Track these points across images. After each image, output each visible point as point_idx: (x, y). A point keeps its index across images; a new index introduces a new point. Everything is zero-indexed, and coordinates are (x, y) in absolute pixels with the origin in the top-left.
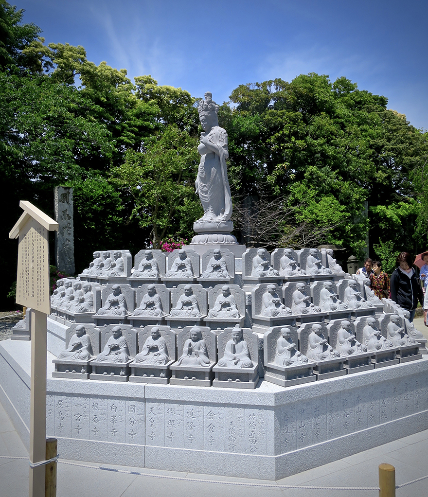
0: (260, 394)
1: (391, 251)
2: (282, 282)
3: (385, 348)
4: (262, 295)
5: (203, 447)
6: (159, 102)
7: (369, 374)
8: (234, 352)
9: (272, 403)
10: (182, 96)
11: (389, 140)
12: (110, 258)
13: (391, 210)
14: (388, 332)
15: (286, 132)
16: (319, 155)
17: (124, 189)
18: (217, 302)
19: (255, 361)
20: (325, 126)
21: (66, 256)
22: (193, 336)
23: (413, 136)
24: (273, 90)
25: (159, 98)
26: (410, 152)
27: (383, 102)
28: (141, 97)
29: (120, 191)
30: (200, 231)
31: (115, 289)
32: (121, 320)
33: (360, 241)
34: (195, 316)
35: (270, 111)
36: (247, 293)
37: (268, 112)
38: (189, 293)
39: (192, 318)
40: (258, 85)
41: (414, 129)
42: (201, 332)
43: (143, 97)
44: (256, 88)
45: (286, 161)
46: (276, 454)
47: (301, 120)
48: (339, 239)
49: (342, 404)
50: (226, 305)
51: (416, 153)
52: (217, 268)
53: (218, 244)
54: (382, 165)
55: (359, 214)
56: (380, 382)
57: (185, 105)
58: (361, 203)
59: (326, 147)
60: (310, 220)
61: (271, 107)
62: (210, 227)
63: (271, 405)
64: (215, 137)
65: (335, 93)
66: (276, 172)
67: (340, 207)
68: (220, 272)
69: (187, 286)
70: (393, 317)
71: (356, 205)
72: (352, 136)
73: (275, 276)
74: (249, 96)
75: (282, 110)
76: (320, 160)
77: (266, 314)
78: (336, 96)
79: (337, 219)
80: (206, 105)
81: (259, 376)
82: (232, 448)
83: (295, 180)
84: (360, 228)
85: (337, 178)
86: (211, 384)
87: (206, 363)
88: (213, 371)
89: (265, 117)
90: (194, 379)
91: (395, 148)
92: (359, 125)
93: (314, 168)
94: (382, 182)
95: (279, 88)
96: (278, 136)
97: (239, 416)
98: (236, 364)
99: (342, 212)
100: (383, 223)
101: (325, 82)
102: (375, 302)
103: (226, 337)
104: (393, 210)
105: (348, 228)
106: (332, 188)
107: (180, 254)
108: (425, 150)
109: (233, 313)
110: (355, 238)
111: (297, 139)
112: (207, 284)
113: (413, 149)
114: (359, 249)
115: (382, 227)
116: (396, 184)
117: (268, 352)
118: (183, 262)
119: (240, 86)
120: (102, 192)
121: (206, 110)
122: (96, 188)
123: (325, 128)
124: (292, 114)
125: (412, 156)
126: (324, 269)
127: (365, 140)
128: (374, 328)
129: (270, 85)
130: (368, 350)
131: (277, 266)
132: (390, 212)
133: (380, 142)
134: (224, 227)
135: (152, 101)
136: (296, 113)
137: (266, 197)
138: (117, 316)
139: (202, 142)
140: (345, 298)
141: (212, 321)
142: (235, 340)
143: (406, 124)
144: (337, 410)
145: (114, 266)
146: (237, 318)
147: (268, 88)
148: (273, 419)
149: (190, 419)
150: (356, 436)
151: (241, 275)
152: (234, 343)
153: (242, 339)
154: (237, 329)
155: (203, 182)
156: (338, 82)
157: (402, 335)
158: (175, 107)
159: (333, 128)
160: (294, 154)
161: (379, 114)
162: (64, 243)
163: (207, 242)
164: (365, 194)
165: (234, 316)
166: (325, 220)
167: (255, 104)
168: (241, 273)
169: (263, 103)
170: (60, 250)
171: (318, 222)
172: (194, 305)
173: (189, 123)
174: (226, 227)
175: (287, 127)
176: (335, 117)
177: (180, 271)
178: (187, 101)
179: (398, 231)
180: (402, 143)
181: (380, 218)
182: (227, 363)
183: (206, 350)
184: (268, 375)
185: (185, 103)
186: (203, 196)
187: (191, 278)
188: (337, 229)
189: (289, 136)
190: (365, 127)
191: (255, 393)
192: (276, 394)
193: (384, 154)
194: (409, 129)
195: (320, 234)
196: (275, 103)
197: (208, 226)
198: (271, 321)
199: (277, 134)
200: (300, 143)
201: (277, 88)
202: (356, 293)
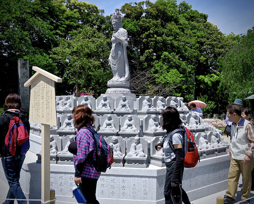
0: (149, 171)
1: (206, 101)
2: (158, 114)
3: (210, 148)
4: (148, 120)
5: (119, 197)
6: (79, 11)
7: (203, 161)
8: (136, 149)
9: (156, 175)
10: (93, 8)
11: (208, 39)
12: (63, 100)
13: (207, 78)
14: (211, 140)
15: (152, 32)
16: (169, 46)
17: (59, 62)
18: (125, 124)
19: (146, 154)
20: (174, 29)
21: (25, 99)
22: (114, 141)
23: (221, 37)
24: (145, 7)
25: (79, 8)
26: (219, 46)
27: (205, 17)
28: (68, 7)
29: (56, 62)
30: (111, 86)
31: (69, 117)
32: (72, 133)
33: (190, 95)
34: (114, 131)
35: (143, 19)
36: (141, 120)
37: (141, 20)
38: (110, 119)
39: (112, 132)
40: (136, 4)
41: (221, 33)
42: (117, 139)
43: (70, 7)
44: (135, 5)
45: (151, 49)
46: (157, 200)
47: (160, 25)
48: (179, 93)
49: (189, 176)
50: (130, 125)
51: (222, 47)
52: (124, 106)
53: (122, 93)
54: (203, 53)
55: (190, 80)
56: (207, 165)
57: (94, 13)
58: (191, 73)
59: (173, 42)
60: (164, 82)
61: (143, 17)
62: (117, 84)
63: (155, 176)
64: (120, 34)
65: (179, 10)
66: (145, 55)
67: (180, 75)
68: (125, 108)
69: (109, 115)
70: (214, 133)
71: (189, 75)
72: (188, 36)
73: (154, 111)
74: (131, 10)
75: (150, 19)
76: (170, 49)
77: (151, 131)
78: (180, 12)
79: (178, 81)
80: (116, 16)
81: (148, 162)
82: (134, 197)
83: (155, 60)
84: (190, 87)
85: (179, 59)
86: (124, 166)
87: (121, 155)
88: (125, 159)
89: (139, 23)
90: (114, 163)
91: (211, 44)
92: (192, 30)
93: (166, 53)
94: (203, 62)
95: (148, 6)
96: (147, 34)
97: (138, 181)
98: (137, 155)
99: (181, 78)
100: (202, 85)
101: (174, 4)
102: (205, 125)
103: (131, 142)
104: (208, 78)
105: (184, 87)
106: (176, 64)
107: (104, 98)
108: (227, 46)
109: (134, 130)
110: (188, 93)
111: (158, 36)
112: (119, 114)
113: (221, 45)
114: (189, 99)
115: (202, 87)
116: (210, 64)
117: (153, 149)
118: (105, 102)
119: (125, 4)
120: (46, 63)
121: (116, 18)
122: (43, 60)
123: (174, 31)
124: (155, 22)
125: (220, 49)
126: (179, 108)
127: (195, 38)
128: (205, 138)
129: (143, 4)
130: (202, 149)
131: (155, 106)
132: (206, 79)
133: (203, 40)
134: (124, 84)
135: (75, 10)
136: (157, 21)
137: (140, 69)
138: (70, 131)
139: (113, 36)
140: (190, 123)
141: (123, 133)
142: (136, 143)
143: (217, 31)
144: (187, 179)
145: (66, 104)
146: (136, 132)
147: (142, 6)
148: (156, 183)
149: (112, 184)
150: (195, 191)
151: (136, 110)
152: (135, 145)
153: (139, 143)
154: (137, 137)
155: (113, 59)
156: (181, 4)
157: (219, 143)
158: (88, 14)
159: (178, 31)
160: (155, 45)
161: (203, 24)
162: (24, 92)
163: (115, 92)
164: (194, 69)
165: (135, 131)
166: (171, 82)
167: (134, 15)
168: (136, 109)
169: (139, 14)
170: (22, 96)
171: (168, 83)
172: (113, 125)
173: (97, 24)
174: (126, 84)
175: (152, 29)
176: (179, 25)
177: (104, 107)
178: (95, 11)
179: (210, 90)
180: (215, 41)
181: (201, 82)
182: (132, 154)
183: (120, 149)
184: (152, 161)
185: (94, 12)
186: (113, 67)
187: (110, 111)
188: (178, 88)
189: (153, 34)
190: (195, 31)
191: (147, 170)
192: (158, 171)
193: (205, 47)
194: (219, 33)
195: (169, 90)
196: (145, 15)
197: (116, 83)
198: (154, 134)
199: (146, 33)
200: (159, 38)
201: (147, 6)
202: (196, 120)
